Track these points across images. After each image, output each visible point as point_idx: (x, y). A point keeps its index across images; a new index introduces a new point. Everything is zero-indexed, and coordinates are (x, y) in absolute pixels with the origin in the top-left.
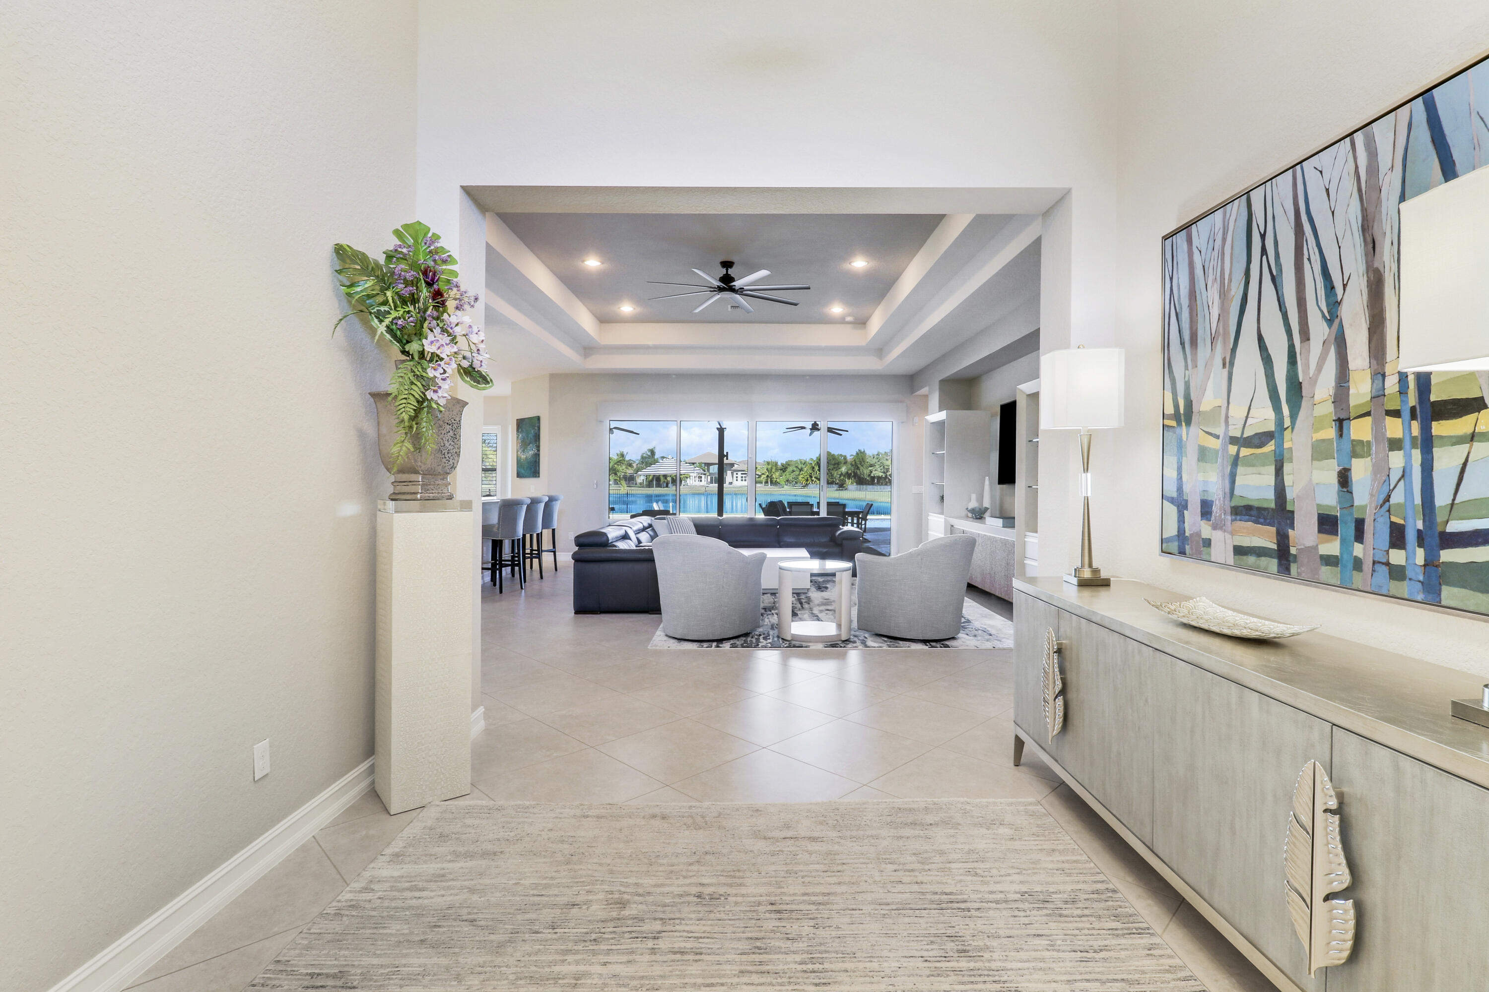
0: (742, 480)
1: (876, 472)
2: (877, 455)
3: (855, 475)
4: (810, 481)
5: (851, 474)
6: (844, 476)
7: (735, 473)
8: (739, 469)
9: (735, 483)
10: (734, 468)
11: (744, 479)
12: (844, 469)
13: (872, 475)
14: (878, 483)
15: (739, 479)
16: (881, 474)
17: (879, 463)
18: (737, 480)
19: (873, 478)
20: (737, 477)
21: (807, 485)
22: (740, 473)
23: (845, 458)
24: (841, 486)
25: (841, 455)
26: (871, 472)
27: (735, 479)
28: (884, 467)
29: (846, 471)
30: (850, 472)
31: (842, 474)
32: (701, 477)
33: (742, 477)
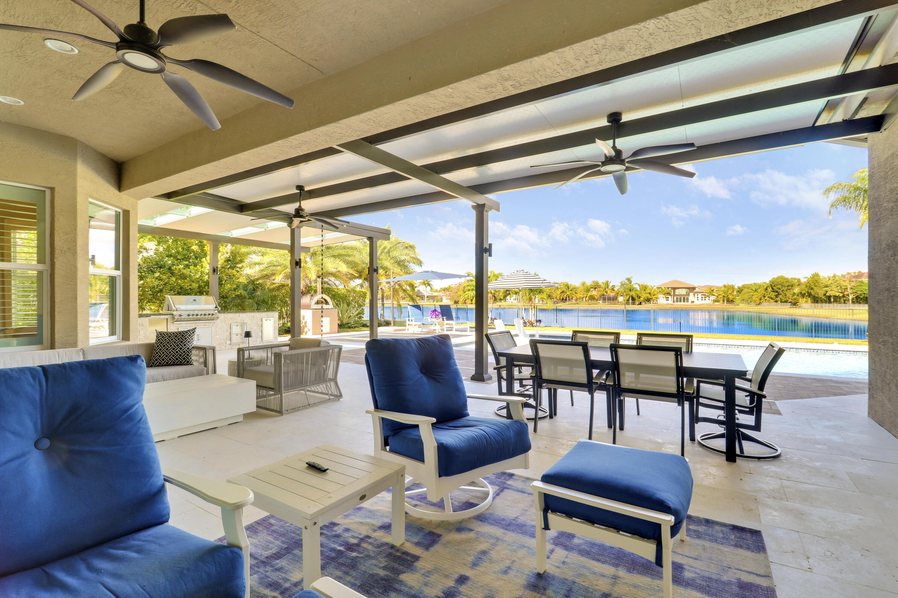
0: (702, 300)
1: (832, 292)
2: (833, 277)
3: (810, 295)
4: (763, 300)
5: (805, 294)
6: (798, 295)
7: (696, 294)
8: (699, 291)
9: (697, 302)
10: (695, 291)
11: (704, 299)
12: (797, 290)
13: (828, 294)
14: (835, 301)
15: (700, 298)
16: (837, 294)
17: (836, 284)
18: (698, 300)
19: (829, 297)
20: (698, 297)
21: (760, 304)
22: (700, 294)
23: (799, 280)
24: (795, 304)
25: (795, 279)
26: (827, 292)
27: (696, 299)
28: (841, 287)
29: (799, 291)
30: (803, 292)
31: (795, 293)
32: (668, 298)
33: (702, 297)
